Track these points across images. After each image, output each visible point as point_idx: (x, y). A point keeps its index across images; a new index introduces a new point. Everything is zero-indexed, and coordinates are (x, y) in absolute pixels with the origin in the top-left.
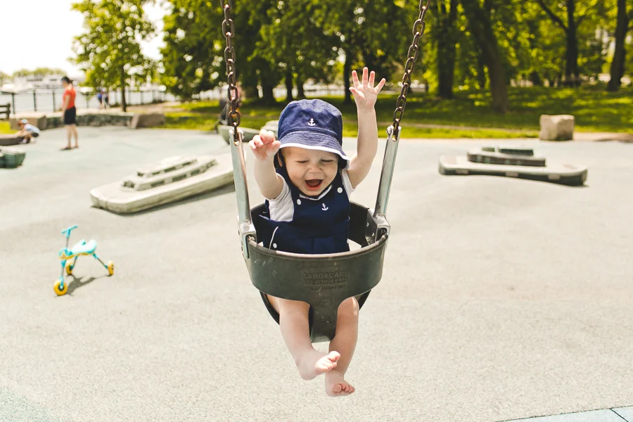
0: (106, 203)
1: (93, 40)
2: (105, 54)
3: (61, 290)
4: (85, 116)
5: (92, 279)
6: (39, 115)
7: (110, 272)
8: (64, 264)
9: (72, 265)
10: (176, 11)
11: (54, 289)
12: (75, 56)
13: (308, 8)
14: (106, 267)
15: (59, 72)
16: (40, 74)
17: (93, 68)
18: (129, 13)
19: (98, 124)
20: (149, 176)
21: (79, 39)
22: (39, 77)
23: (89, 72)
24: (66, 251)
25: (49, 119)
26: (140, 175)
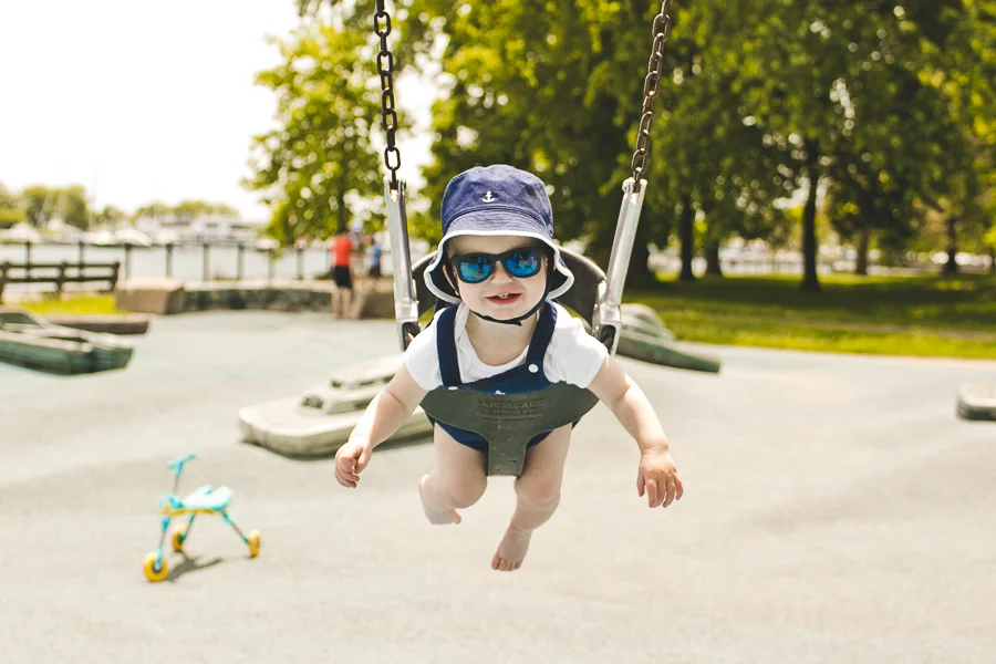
0: (265, 434)
1: (290, 144)
2: (309, 171)
3: (156, 572)
4: (261, 291)
5: (216, 562)
6: (170, 284)
7: (252, 550)
8: (166, 524)
9: (183, 533)
10: (460, 90)
11: (145, 570)
12: (251, 175)
13: (736, 87)
14: (246, 540)
15: (224, 211)
16: (186, 212)
17: (286, 200)
18: (363, 91)
19: (285, 306)
20: (352, 387)
21: (262, 140)
22: (184, 219)
23: (276, 207)
24: (172, 501)
25: (190, 294)
26: (336, 385)
